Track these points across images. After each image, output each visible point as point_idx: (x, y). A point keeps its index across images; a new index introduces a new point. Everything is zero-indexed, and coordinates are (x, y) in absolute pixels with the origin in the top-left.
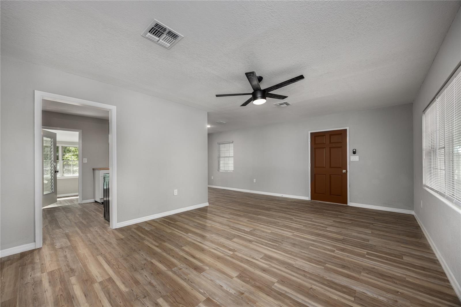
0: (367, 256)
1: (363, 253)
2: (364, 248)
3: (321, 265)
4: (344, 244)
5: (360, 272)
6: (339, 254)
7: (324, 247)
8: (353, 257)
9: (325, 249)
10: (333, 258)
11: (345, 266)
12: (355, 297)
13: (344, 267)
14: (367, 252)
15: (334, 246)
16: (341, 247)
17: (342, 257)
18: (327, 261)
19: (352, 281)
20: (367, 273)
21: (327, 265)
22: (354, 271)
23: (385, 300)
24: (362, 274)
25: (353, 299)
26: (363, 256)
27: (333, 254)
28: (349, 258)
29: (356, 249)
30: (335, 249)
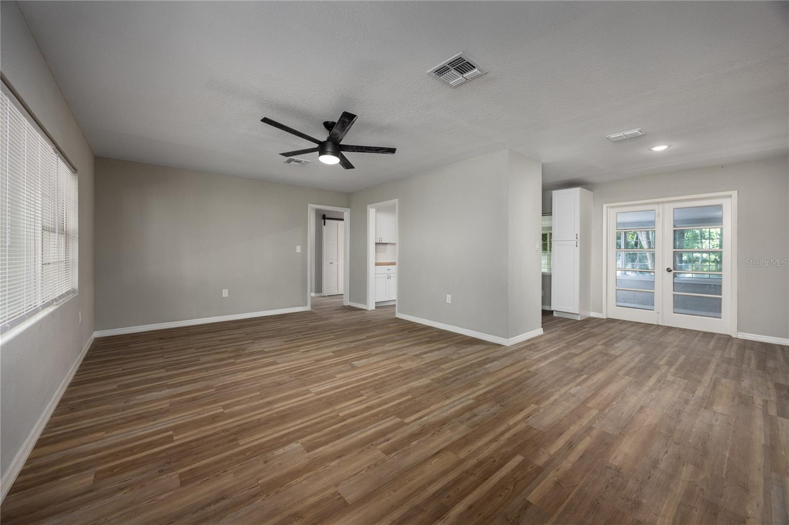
0: (171, 433)
1: (178, 434)
2: (183, 448)
3: (219, 386)
4: (224, 431)
5: (171, 405)
6: (215, 409)
7: (243, 404)
8: (191, 417)
9: (239, 403)
10: (215, 400)
11: (192, 401)
12: (167, 385)
13: (194, 399)
14: (173, 441)
15: (232, 415)
16: (221, 421)
17: (206, 407)
18: (217, 393)
19: (176, 393)
20: (162, 409)
21: (214, 390)
22: (179, 402)
23: (137, 398)
24: (168, 405)
25: (168, 384)
26: (177, 429)
27: (223, 403)
28: (195, 413)
29: (197, 434)
30: (225, 411)
